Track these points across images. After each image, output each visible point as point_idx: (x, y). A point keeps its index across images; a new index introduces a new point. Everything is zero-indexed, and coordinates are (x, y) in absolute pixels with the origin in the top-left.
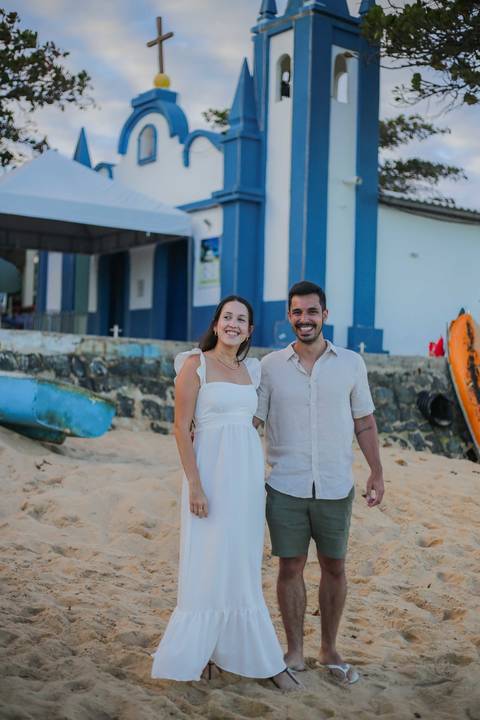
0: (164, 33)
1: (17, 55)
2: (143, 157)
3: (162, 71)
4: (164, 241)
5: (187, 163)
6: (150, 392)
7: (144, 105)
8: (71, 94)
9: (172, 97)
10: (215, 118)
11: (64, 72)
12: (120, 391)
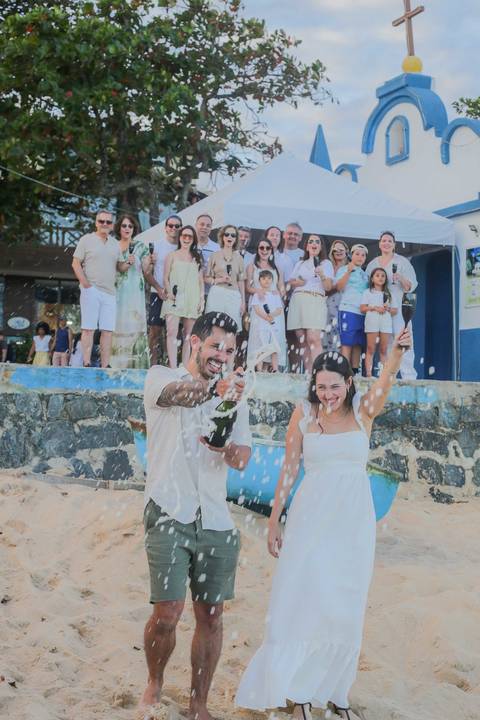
0: (413, 8)
1: (242, 47)
2: (391, 156)
3: (411, 53)
4: (420, 253)
5: (446, 160)
6: (427, 447)
7: (392, 95)
8: (306, 87)
9: (425, 82)
10: (466, 108)
11: (296, 64)
12: (389, 446)
